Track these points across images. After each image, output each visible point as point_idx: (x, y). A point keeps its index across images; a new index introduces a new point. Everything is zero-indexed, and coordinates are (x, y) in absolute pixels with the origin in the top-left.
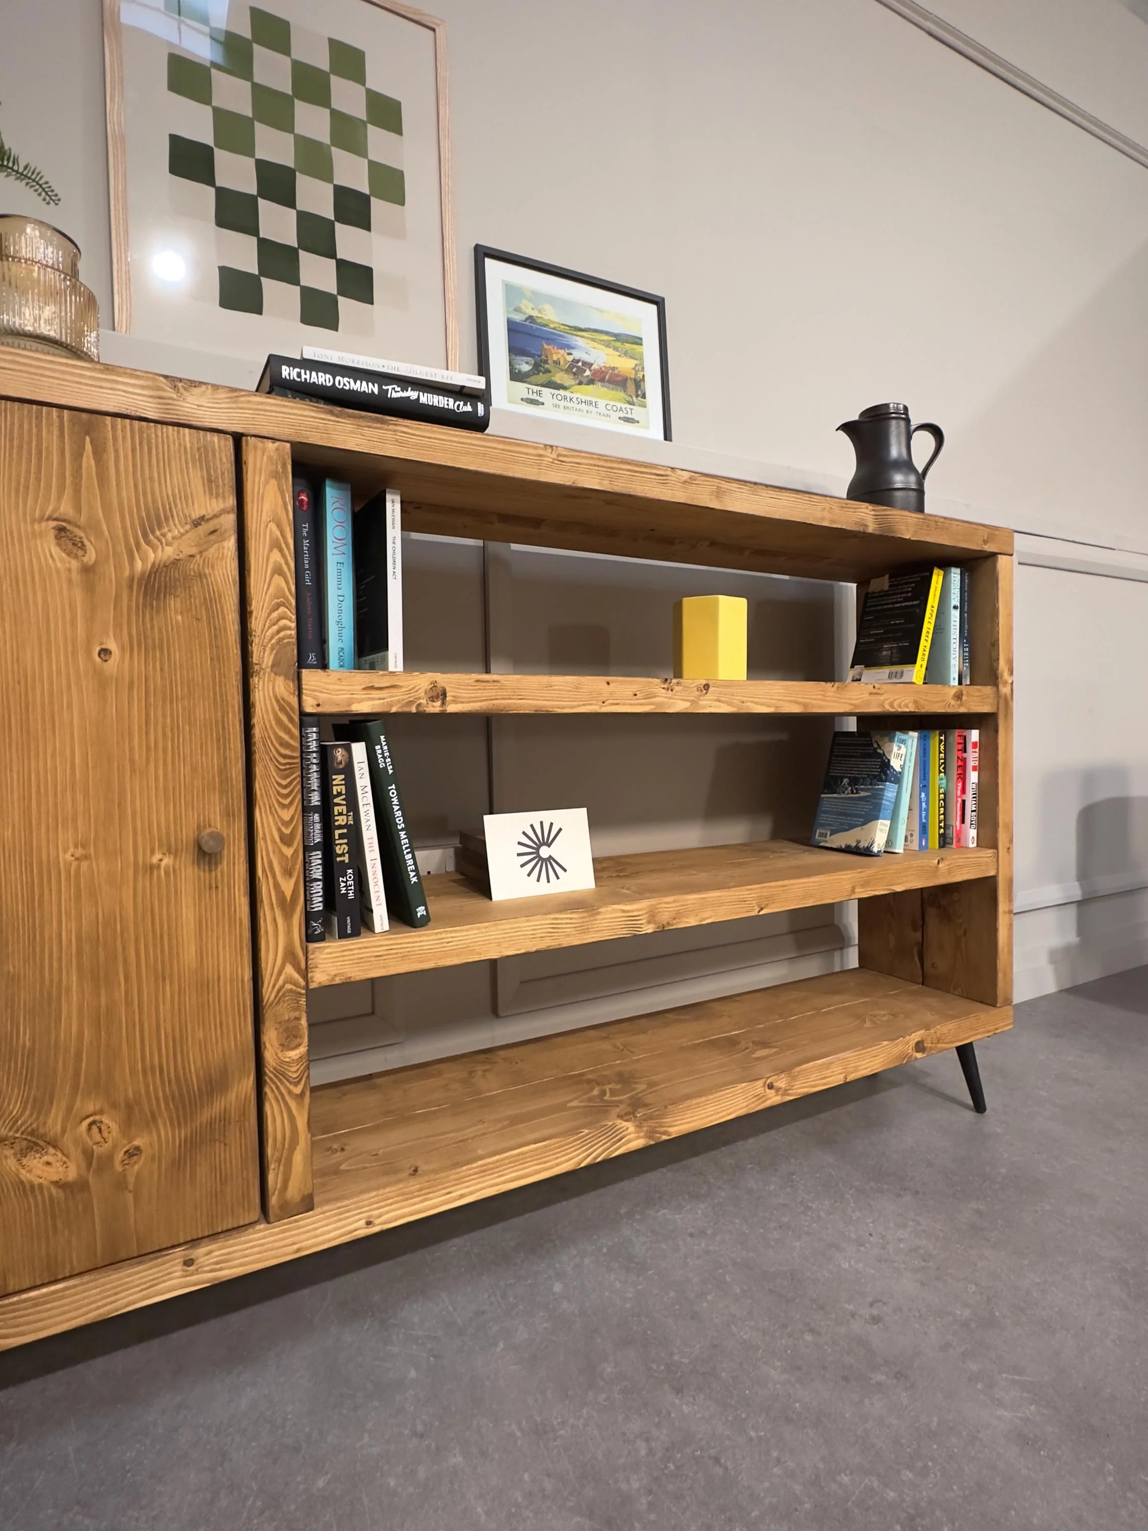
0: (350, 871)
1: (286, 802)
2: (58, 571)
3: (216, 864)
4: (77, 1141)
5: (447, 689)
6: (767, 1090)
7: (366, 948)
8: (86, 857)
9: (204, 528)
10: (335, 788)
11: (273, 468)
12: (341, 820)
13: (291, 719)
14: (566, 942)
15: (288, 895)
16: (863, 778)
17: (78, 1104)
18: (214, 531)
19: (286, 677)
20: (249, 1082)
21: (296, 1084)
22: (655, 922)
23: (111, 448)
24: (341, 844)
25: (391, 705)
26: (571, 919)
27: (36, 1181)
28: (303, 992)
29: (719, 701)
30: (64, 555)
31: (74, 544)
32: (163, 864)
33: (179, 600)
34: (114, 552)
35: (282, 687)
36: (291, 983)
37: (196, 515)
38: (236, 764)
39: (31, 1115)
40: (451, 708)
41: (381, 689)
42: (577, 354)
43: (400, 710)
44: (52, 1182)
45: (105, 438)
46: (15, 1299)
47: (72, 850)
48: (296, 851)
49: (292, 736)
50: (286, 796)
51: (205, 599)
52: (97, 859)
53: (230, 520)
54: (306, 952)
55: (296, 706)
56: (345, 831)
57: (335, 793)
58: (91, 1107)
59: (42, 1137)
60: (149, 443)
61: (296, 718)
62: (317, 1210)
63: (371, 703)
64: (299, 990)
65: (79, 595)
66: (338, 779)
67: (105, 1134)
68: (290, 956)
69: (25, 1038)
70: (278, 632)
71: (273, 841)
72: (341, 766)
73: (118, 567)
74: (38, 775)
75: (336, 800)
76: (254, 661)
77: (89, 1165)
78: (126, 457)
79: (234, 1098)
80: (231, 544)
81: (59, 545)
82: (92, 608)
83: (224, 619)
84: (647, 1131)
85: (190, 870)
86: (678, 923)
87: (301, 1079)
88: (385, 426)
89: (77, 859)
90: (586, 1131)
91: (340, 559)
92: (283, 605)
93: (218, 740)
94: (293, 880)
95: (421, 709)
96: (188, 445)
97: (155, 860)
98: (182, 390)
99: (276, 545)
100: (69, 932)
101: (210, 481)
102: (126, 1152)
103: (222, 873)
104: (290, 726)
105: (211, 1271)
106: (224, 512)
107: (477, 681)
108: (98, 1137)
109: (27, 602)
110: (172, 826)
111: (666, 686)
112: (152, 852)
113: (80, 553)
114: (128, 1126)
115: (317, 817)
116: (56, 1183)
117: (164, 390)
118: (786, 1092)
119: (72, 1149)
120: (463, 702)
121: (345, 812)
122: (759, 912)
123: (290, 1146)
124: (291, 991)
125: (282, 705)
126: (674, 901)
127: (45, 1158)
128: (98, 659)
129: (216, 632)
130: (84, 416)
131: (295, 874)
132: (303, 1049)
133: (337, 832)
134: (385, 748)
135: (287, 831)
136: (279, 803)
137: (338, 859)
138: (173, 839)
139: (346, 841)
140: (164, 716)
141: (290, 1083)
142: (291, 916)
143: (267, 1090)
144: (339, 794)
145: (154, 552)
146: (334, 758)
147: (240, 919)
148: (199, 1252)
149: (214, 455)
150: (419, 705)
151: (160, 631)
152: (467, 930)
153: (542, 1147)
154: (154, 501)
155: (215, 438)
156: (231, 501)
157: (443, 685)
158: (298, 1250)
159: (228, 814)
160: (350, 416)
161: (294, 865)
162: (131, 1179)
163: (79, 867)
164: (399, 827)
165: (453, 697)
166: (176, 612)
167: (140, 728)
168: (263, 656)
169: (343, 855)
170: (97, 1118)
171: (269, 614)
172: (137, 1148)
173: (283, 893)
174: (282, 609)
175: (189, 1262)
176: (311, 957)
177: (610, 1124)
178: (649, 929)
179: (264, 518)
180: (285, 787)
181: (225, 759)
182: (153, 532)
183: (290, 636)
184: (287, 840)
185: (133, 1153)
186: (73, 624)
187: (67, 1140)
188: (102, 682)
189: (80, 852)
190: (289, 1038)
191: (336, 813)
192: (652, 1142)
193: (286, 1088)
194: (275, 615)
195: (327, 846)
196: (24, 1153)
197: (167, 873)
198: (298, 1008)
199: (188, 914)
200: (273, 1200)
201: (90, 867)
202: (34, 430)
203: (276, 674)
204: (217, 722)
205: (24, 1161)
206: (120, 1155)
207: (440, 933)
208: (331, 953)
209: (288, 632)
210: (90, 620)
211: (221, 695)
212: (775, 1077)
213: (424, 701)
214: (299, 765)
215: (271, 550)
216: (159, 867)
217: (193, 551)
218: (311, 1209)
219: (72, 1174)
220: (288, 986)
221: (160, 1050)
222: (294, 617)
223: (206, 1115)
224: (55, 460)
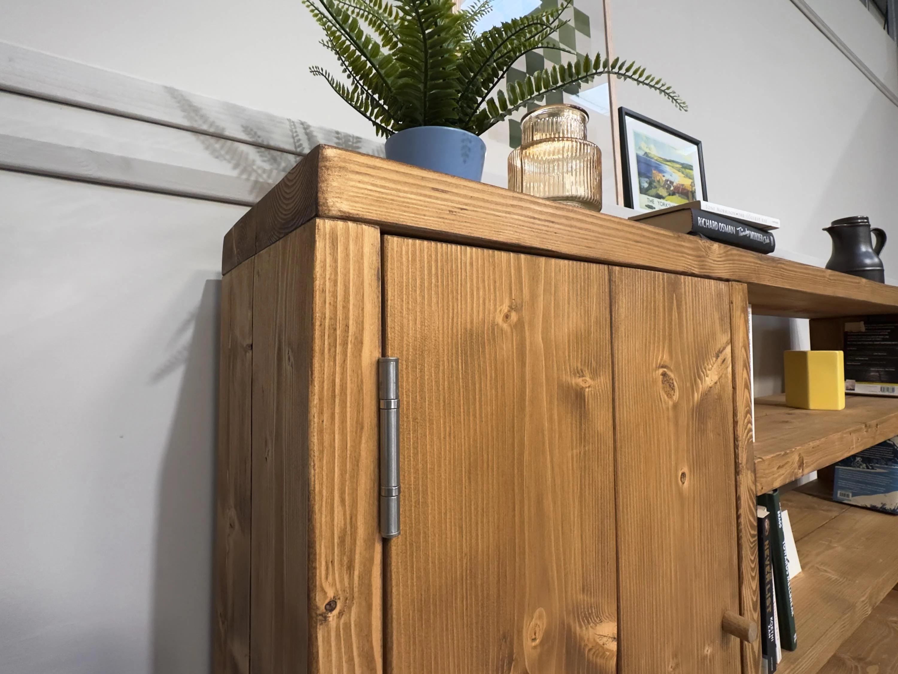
0: (772, 618)
2: (663, 410)
5: (804, 458)
8: (677, 666)
9: (720, 359)
10: (766, 552)
11: (742, 304)
12: (768, 578)
13: (752, 502)
16: (877, 459)
18: (724, 361)
19: (751, 470)
23: (684, 302)
24: (768, 597)
30: (666, 397)
31: (670, 386)
32: (709, 653)
33: (711, 421)
34: (686, 389)
35: (749, 479)
37: (717, 349)
41: (783, 467)
42: (667, 177)
43: (790, 480)
45: (682, 295)
47: (671, 662)
50: (754, 569)
51: (721, 416)
52: (682, 663)
53: (729, 349)
55: (755, 492)
56: (769, 586)
63: (780, 480)
65: (672, 429)
66: (767, 544)
72: (767, 534)
73: (688, 400)
76: (739, 461)
78: (690, 307)
80: (730, 368)
81: (664, 388)
83: (729, 431)
85: (719, 653)
89: (674, 669)
92: (748, 412)
95: (796, 478)
96: (713, 293)
98: (707, 249)
101: (722, 320)
106: (727, 343)
107: (812, 448)
111: (866, 429)
113: (673, 393)
117: (701, 250)
120: (809, 466)
121: (769, 570)
125: (750, 492)
128: (680, 483)
129: (726, 442)
130: (673, 275)
133: (767, 589)
135: (755, 599)
136: (751, 576)
137: (768, 610)
139: (770, 594)
144: (767, 557)
145: (701, 383)
146: (764, 527)
150: (795, 474)
151: (704, 449)
154: (701, 341)
155: (723, 285)
156: (729, 335)
157: (802, 455)
159: (732, 595)
165: (806, 463)
166: (710, 431)
168: (743, 457)
169: (769, 606)
171: (744, 417)
174: (748, 416)
179: (741, 344)
180: (752, 562)
181: (731, 548)
182: (701, 368)
183: (752, 437)
184: (755, 606)
186: (671, 456)
188: (682, 501)
189: (674, 663)
191: (766, 572)
194: (747, 421)
197: (710, 662)
203: (747, 469)
209: (751, 434)
210: (677, 450)
213: (796, 471)
215: (743, 369)
217: (716, 378)
224: (661, 315)
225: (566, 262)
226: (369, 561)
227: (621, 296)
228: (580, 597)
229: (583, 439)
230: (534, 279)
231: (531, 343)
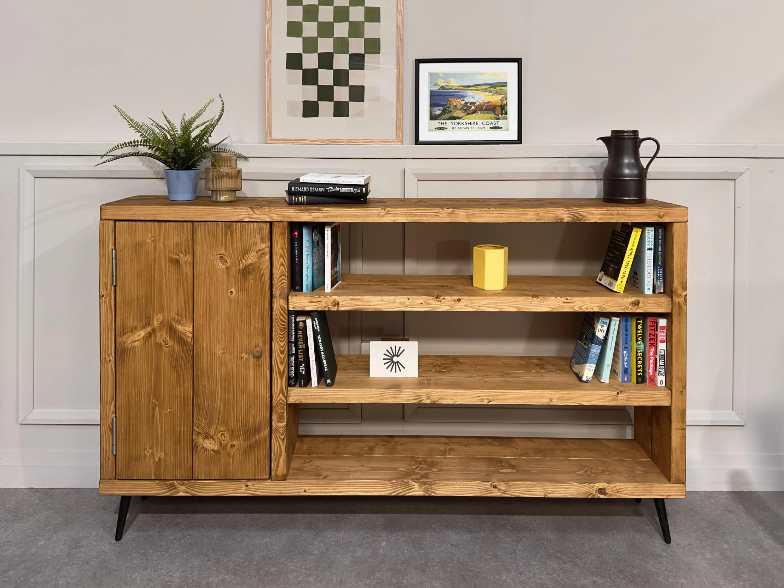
0: (303, 364)
1: (282, 340)
2: (220, 269)
3: (260, 359)
4: (218, 438)
5: (340, 302)
6: (492, 488)
7: (307, 392)
8: (224, 353)
9: (260, 253)
10: (299, 336)
11: (281, 231)
12: (301, 347)
13: (285, 313)
14: (387, 402)
15: (282, 370)
17: (219, 427)
18: (263, 253)
19: (283, 299)
20: (267, 431)
21: (282, 435)
22: (430, 399)
23: (235, 232)
24: (300, 355)
25: (319, 308)
26: (389, 392)
27: (207, 448)
28: (285, 404)
29: (466, 306)
30: (222, 265)
31: (224, 261)
32: (245, 357)
33: (252, 276)
34: (235, 262)
35: (282, 302)
36: (282, 400)
37: (257, 250)
38: (267, 326)
39: (207, 428)
40: (341, 309)
41: (315, 302)
43: (322, 310)
44: (211, 449)
45: (233, 229)
46: (200, 481)
47: (220, 351)
48: (285, 356)
49: (285, 318)
50: (282, 338)
51: (259, 275)
52: (227, 353)
53: (268, 249)
54: (287, 391)
55: (286, 308)
56: (302, 350)
57: (299, 337)
58: (222, 429)
59: (209, 435)
60: (245, 228)
61: (287, 312)
62: (287, 481)
63: (311, 307)
64: (284, 403)
65: (225, 275)
66: (300, 332)
67: (226, 438)
68: (282, 391)
69: (207, 405)
70: (281, 284)
71: (278, 352)
72: (301, 328)
73: (236, 266)
74: (213, 328)
75: (300, 340)
76: (274, 294)
77: (221, 447)
78: (239, 234)
79: (262, 436)
80: (268, 257)
81: (221, 262)
82: (228, 280)
83: (265, 281)
84: (424, 489)
85: (252, 359)
86: (442, 401)
87: (284, 434)
88: (319, 212)
89: (222, 353)
90: (394, 481)
91: (307, 253)
92: (283, 275)
93: (262, 319)
94: (283, 366)
95: (329, 309)
96: (256, 228)
97: (243, 355)
98: (255, 211)
99: (282, 256)
100: (219, 375)
101: (262, 238)
102: (231, 445)
103: (262, 361)
104: (284, 315)
105: (253, 491)
106: (266, 247)
107: (352, 299)
108: (223, 438)
109: (212, 279)
110: (248, 346)
111: (437, 300)
112: (242, 353)
113: (226, 263)
114: (232, 437)
115: (293, 345)
116: (212, 450)
117: (250, 212)
118: (504, 492)
119: (216, 441)
120: (346, 307)
121: (302, 344)
122: (488, 403)
123: (279, 456)
124: (281, 403)
125: (282, 308)
126: (440, 392)
127: (210, 441)
128: (229, 295)
129: (262, 285)
130: (228, 223)
131: (284, 364)
132: (284, 424)
133: (299, 351)
134: (317, 322)
135: (282, 349)
136: (280, 340)
137: (300, 360)
138: (248, 349)
139: (302, 354)
140: (247, 311)
141: (280, 434)
142: (282, 378)
143: (273, 435)
144: (300, 338)
145: (246, 261)
146: (299, 325)
147: (267, 377)
148: (250, 483)
149: (263, 230)
150: (329, 308)
151: (246, 286)
152: (345, 391)
153: (374, 482)
154: (246, 246)
155: (264, 225)
156: (268, 244)
157: (338, 301)
158: (280, 493)
159: (264, 342)
160: (307, 210)
161: (284, 361)
162: (232, 454)
163: (222, 356)
164: (321, 350)
165: (342, 305)
166: (251, 279)
167: (240, 315)
168: (276, 292)
169: (301, 358)
170: (224, 432)
171: (279, 278)
172: (234, 445)
173: (280, 370)
174: (283, 277)
175: (247, 486)
176: (288, 392)
177: (406, 481)
178: (428, 402)
179: (278, 248)
180: (282, 335)
181: (264, 325)
182: (245, 256)
183: (285, 285)
184: (282, 352)
185: (233, 446)
186: (223, 285)
187: (215, 437)
188: (230, 301)
189: (222, 352)
190: (280, 419)
191: (299, 344)
192: (427, 495)
193: (279, 436)
194: (281, 279)
195: (296, 355)
196: (205, 438)
197: (246, 359)
198: (284, 409)
199: (251, 373)
200: (273, 473)
201: (225, 356)
202: (215, 229)
203: (280, 298)
204: (262, 313)
205: (205, 441)
206: (229, 446)
207: (335, 390)
208: (295, 392)
209: (285, 284)
210: (228, 283)
211: (263, 305)
212: (498, 483)
213: (330, 306)
214: (287, 328)
215: (280, 258)
216: (243, 358)
217: (257, 260)
218: (286, 480)
219: (216, 448)
220: (281, 401)
221: (241, 415)
222: (286, 279)
223: (254, 438)
224: (220, 237)
225: (173, 223)
226: (111, 290)
227: (198, 232)
228: (176, 316)
229: (178, 273)
230: (160, 229)
231: (158, 246)
